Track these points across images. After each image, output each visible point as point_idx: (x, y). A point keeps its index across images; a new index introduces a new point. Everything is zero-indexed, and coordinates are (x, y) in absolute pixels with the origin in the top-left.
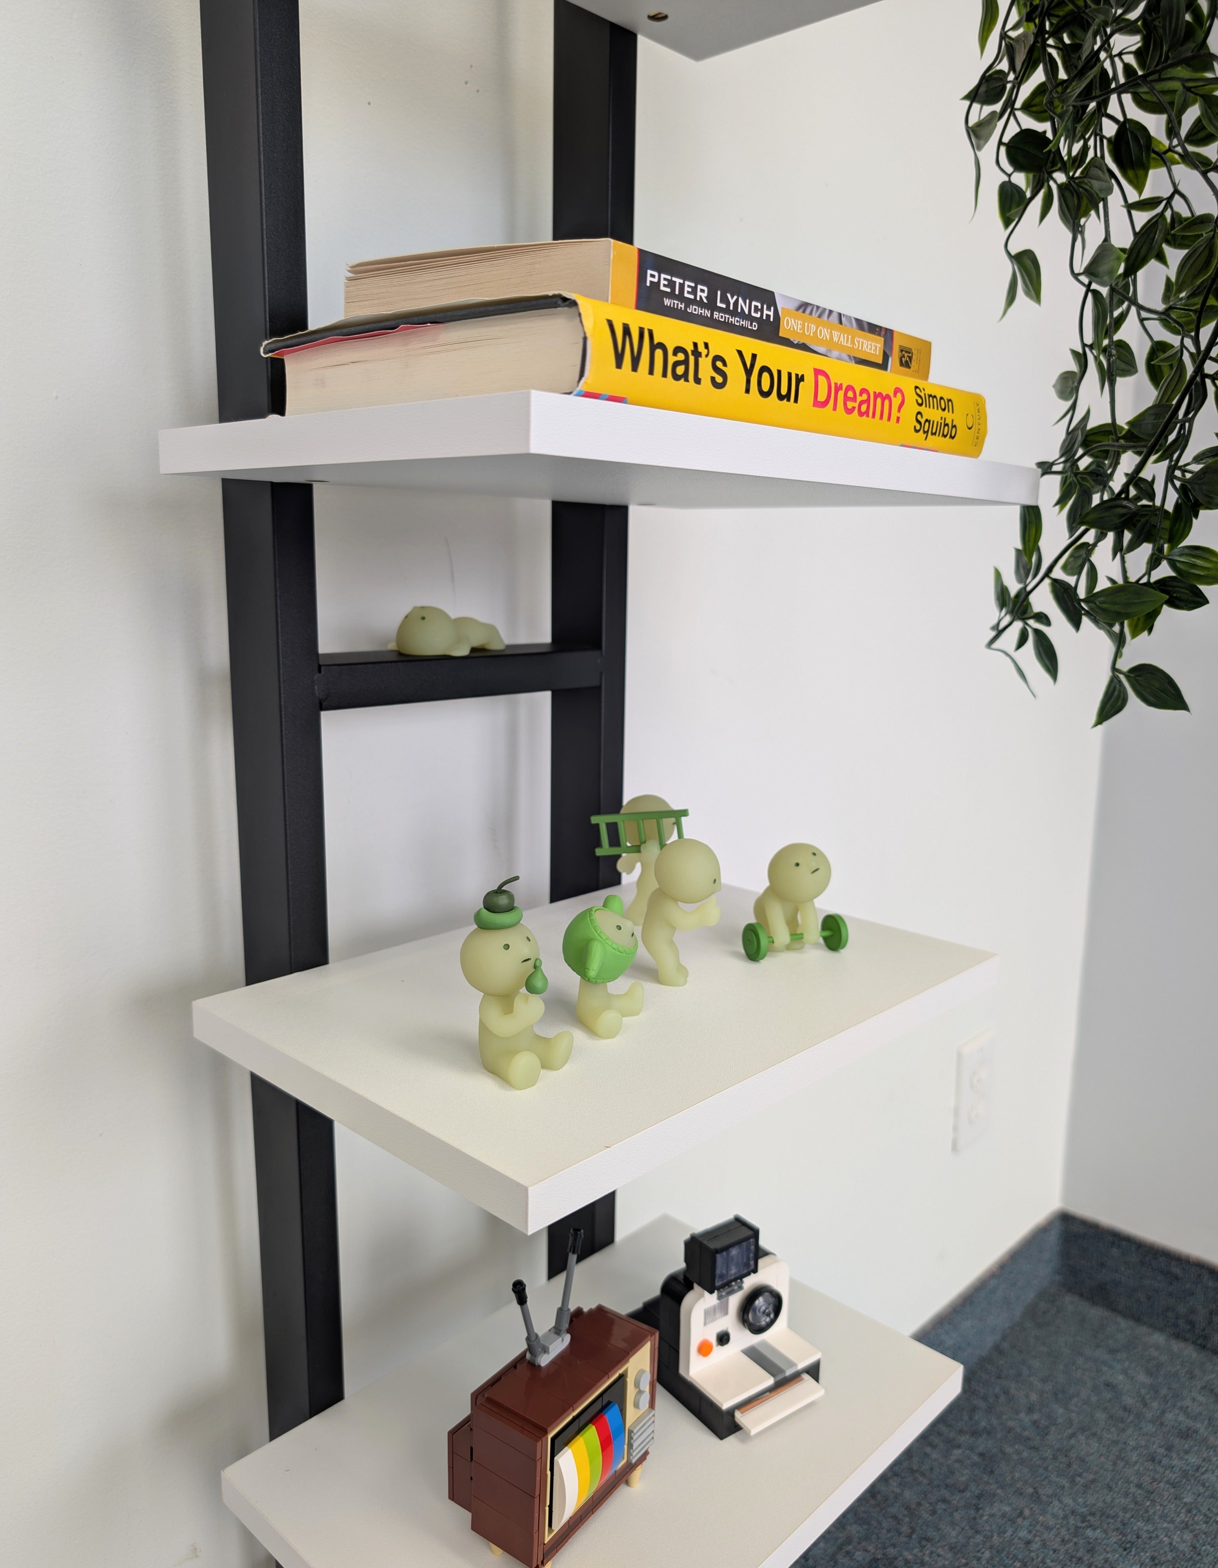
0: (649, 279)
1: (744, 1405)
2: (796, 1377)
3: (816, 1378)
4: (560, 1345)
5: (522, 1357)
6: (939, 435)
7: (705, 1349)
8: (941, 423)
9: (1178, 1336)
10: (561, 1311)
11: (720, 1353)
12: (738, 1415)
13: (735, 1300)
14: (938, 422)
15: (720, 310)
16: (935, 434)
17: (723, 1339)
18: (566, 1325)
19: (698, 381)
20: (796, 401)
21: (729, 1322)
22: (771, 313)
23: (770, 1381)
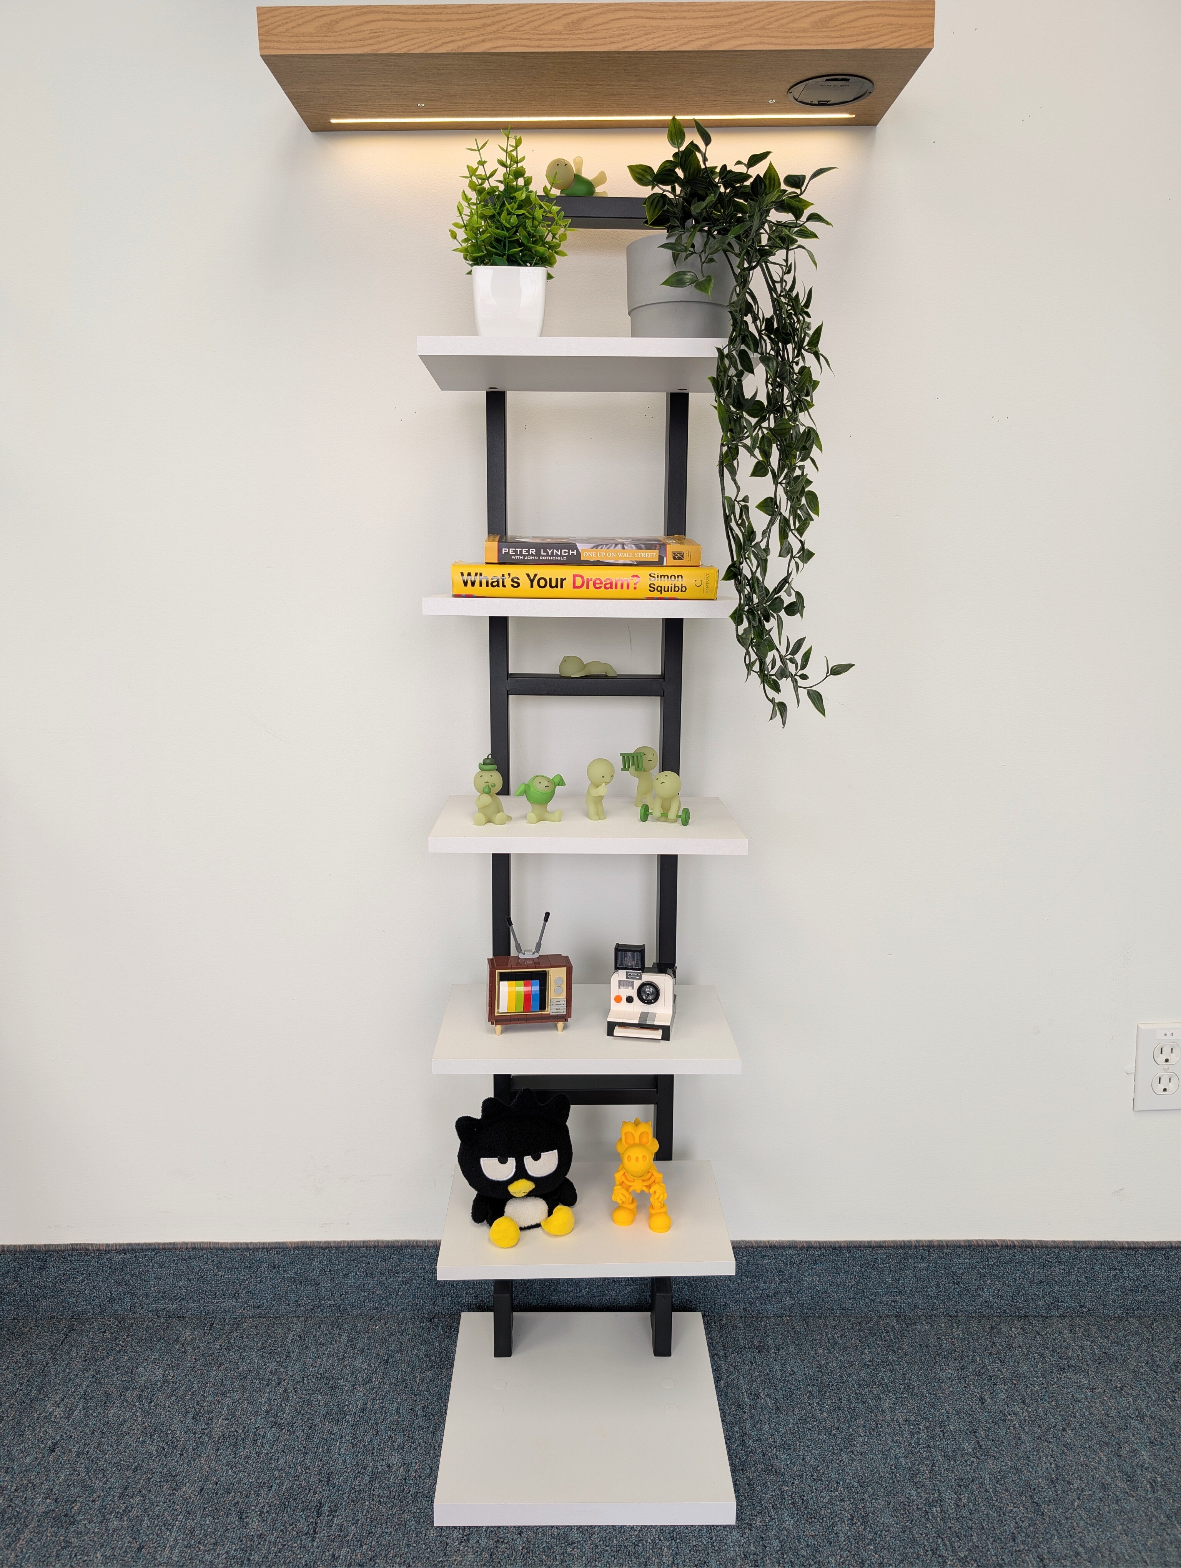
0: (503, 552)
1: (621, 1025)
2: (654, 1027)
6: (671, 591)
7: (618, 999)
8: (671, 587)
10: (538, 944)
11: (625, 1005)
12: (617, 1027)
13: (637, 983)
14: (668, 587)
15: (543, 556)
16: (668, 591)
17: (629, 999)
19: (504, 586)
20: (562, 587)
21: (633, 993)
22: (575, 552)
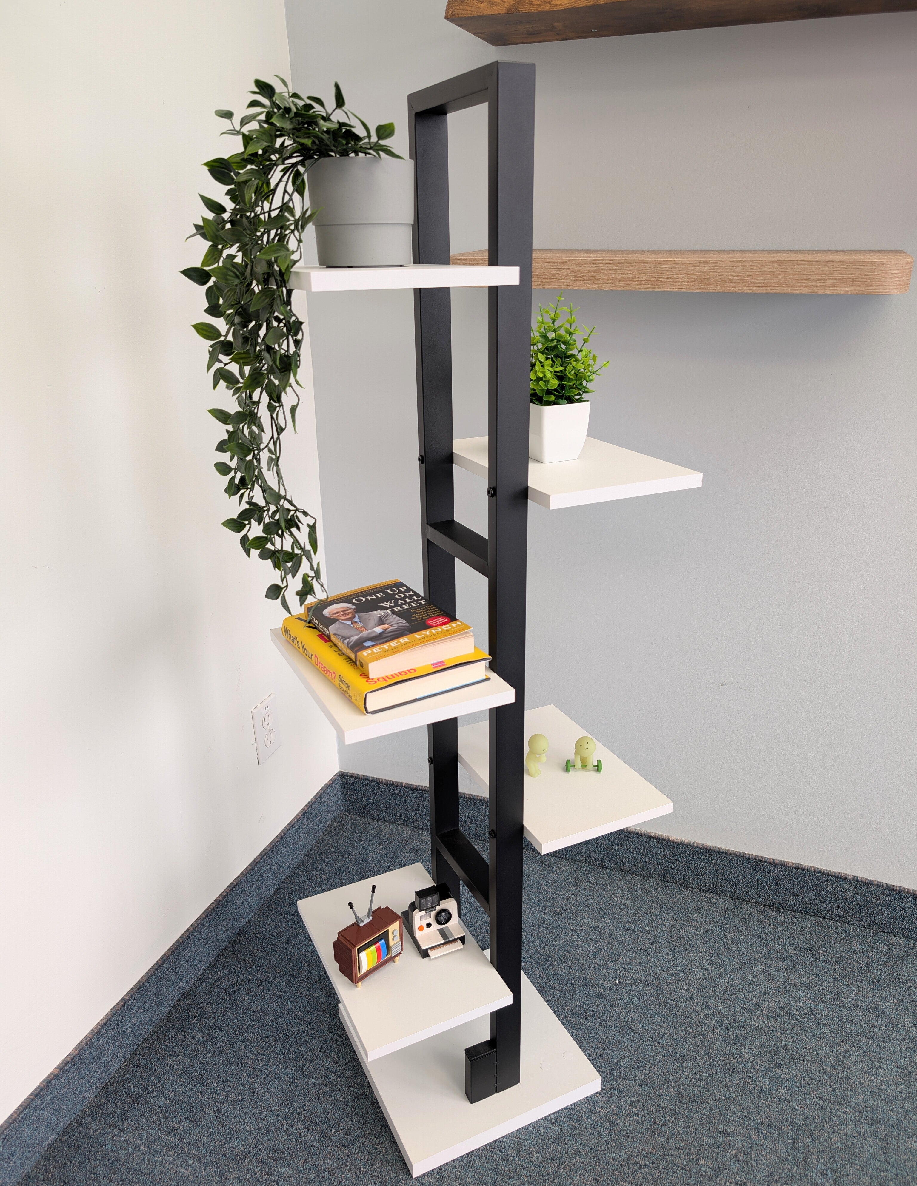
1: (432, 948)
2: (455, 940)
3: (463, 943)
4: (367, 920)
5: (355, 923)
7: (421, 928)
9: (402, 824)
10: (370, 909)
11: (426, 930)
12: (429, 951)
13: (433, 913)
17: (429, 925)
18: (371, 914)
21: (431, 920)
23: (443, 941)
